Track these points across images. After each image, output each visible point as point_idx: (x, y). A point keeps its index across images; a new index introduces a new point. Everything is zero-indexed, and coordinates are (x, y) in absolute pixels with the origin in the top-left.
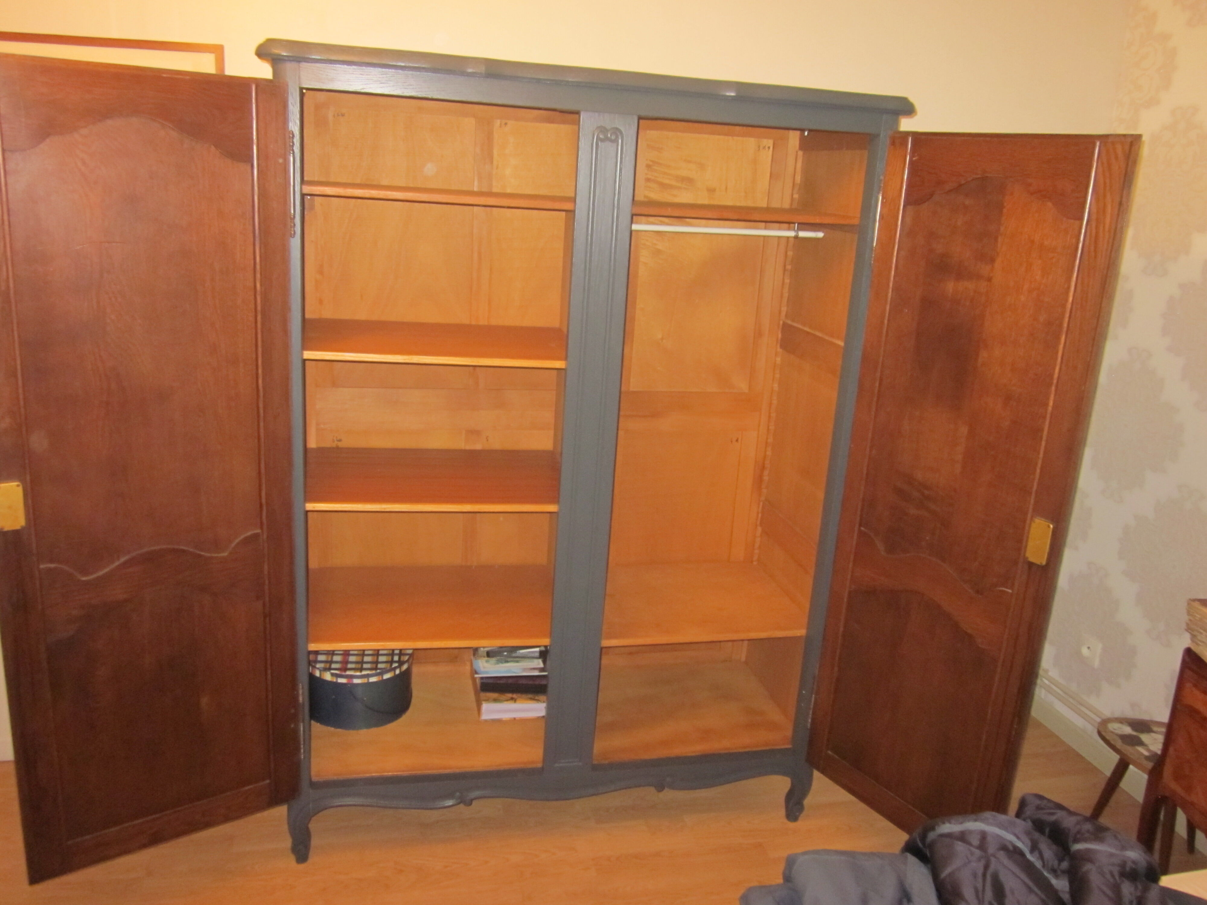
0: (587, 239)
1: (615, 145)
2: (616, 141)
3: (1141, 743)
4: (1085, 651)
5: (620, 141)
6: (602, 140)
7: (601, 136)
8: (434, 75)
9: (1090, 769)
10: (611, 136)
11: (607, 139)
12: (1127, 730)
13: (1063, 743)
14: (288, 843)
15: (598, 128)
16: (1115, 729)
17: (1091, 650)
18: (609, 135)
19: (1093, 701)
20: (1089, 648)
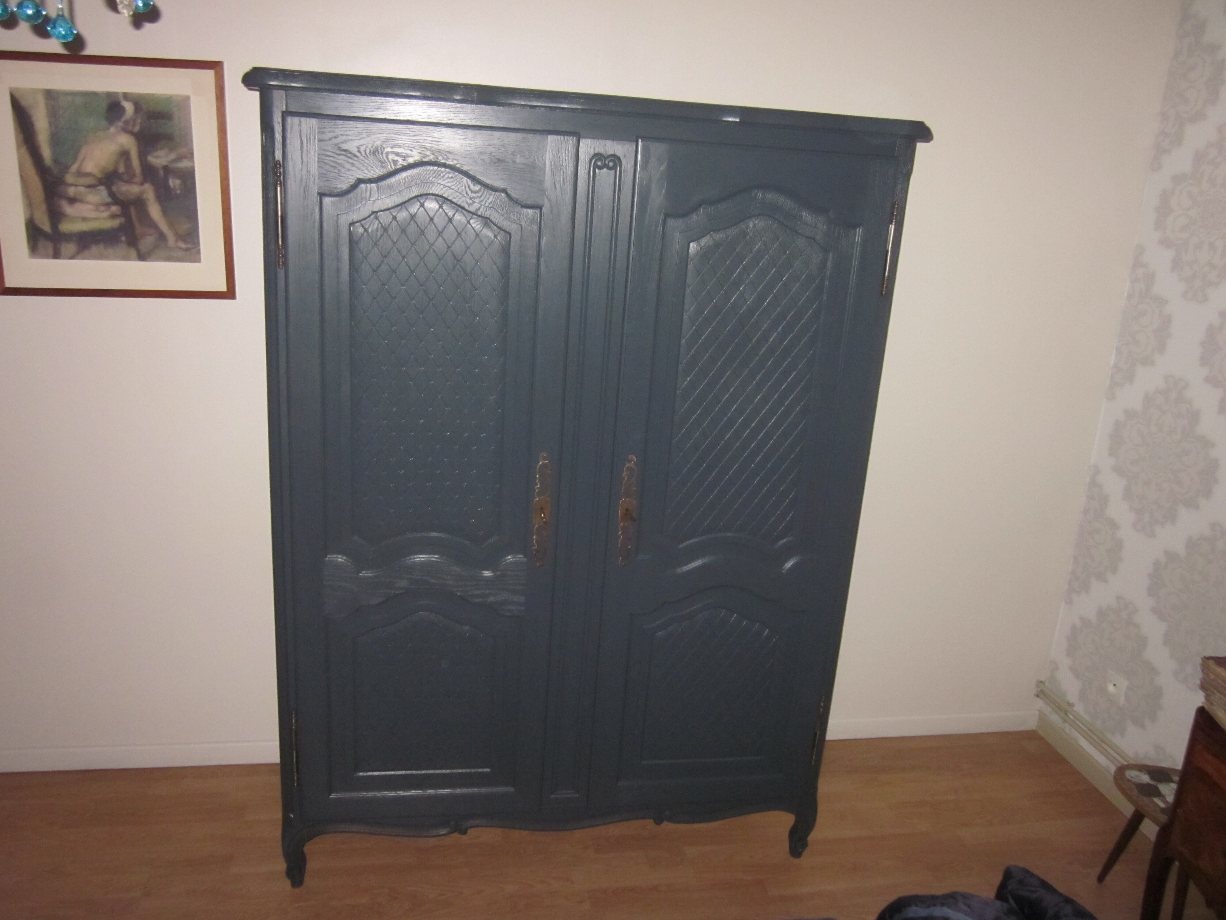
0: (584, 269)
1: (613, 172)
2: (614, 168)
3: (1159, 794)
4: (1111, 688)
5: (618, 168)
6: (600, 168)
7: (599, 163)
9: (1113, 809)
10: (609, 163)
11: (605, 166)
12: (1145, 778)
14: (281, 866)
15: (595, 154)
16: (1132, 777)
17: (1117, 688)
18: (607, 162)
19: (1117, 740)
20: (1115, 685)
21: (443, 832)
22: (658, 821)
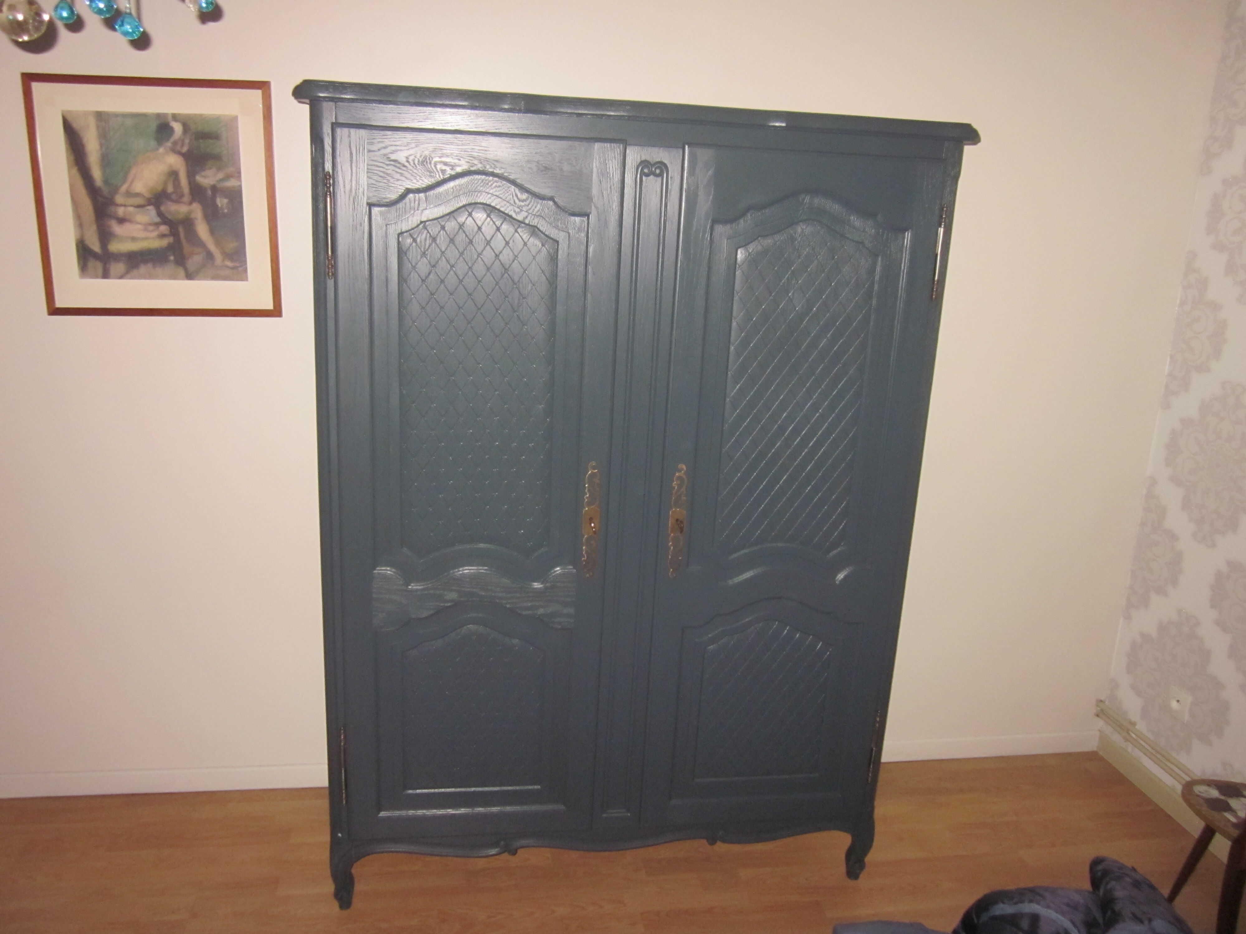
0: (632, 276)
1: (659, 179)
2: (661, 175)
3: (1229, 809)
4: (1174, 705)
5: (665, 175)
6: (647, 175)
7: (646, 171)
8: (473, 111)
9: (1180, 831)
10: (655, 170)
11: (652, 173)
12: (1214, 793)
13: (1150, 802)
14: (330, 887)
15: (642, 162)
16: (1201, 793)
17: (1180, 704)
18: (653, 169)
19: (1183, 758)
20: (1178, 701)
21: (494, 851)
22: (712, 841)
